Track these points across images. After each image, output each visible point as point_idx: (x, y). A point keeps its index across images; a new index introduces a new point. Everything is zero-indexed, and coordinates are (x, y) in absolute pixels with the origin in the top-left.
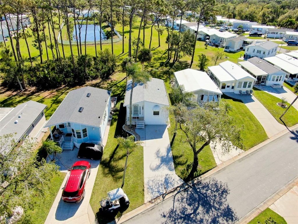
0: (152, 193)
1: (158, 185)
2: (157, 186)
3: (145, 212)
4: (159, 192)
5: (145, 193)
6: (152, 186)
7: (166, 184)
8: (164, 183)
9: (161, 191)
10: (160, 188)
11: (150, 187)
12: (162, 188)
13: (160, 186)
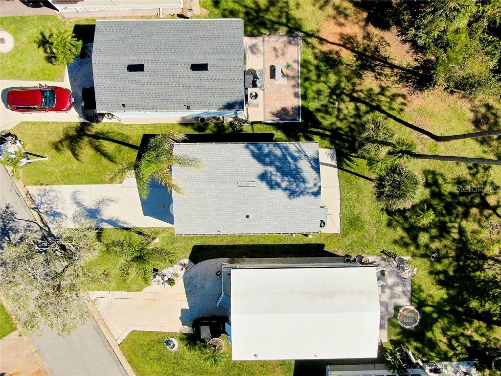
0: (40, 195)
1: (51, 203)
2: (49, 202)
3: (15, 187)
4: (42, 203)
5: (39, 187)
6: (49, 195)
7: (53, 213)
8: (54, 211)
9: (42, 206)
10: (46, 205)
11: (48, 193)
12: (47, 207)
13: (50, 206)
